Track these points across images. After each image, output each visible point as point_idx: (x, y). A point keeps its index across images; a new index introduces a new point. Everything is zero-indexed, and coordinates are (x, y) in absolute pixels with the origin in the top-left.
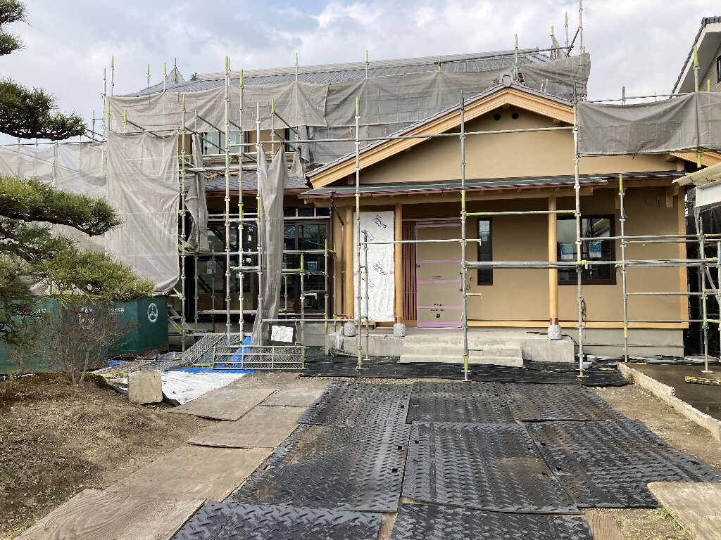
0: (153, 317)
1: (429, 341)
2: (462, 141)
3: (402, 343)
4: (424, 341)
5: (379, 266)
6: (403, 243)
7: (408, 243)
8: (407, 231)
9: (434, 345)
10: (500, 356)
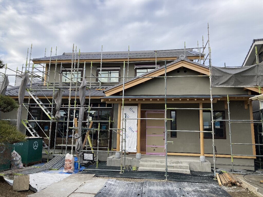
0: (35, 148)
1: (151, 161)
2: (165, 80)
3: (139, 162)
4: (149, 161)
5: (131, 128)
6: (141, 119)
7: (143, 119)
8: (143, 115)
9: (152, 163)
10: (180, 169)
